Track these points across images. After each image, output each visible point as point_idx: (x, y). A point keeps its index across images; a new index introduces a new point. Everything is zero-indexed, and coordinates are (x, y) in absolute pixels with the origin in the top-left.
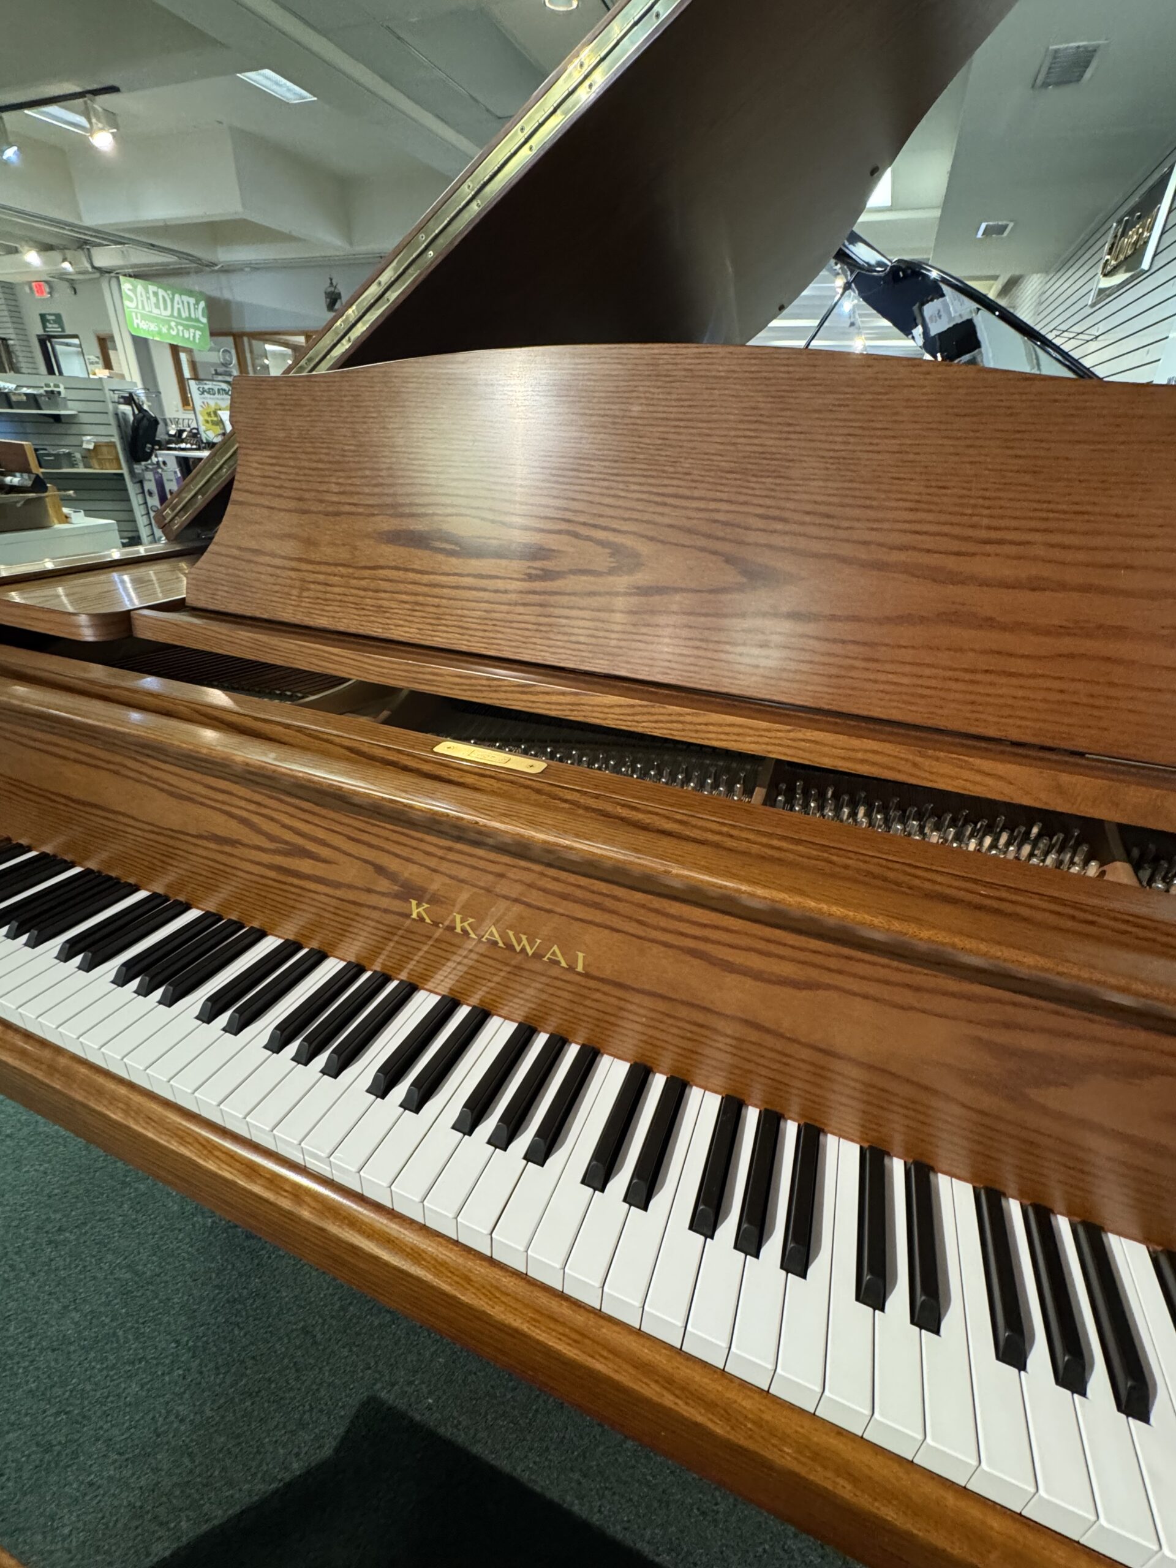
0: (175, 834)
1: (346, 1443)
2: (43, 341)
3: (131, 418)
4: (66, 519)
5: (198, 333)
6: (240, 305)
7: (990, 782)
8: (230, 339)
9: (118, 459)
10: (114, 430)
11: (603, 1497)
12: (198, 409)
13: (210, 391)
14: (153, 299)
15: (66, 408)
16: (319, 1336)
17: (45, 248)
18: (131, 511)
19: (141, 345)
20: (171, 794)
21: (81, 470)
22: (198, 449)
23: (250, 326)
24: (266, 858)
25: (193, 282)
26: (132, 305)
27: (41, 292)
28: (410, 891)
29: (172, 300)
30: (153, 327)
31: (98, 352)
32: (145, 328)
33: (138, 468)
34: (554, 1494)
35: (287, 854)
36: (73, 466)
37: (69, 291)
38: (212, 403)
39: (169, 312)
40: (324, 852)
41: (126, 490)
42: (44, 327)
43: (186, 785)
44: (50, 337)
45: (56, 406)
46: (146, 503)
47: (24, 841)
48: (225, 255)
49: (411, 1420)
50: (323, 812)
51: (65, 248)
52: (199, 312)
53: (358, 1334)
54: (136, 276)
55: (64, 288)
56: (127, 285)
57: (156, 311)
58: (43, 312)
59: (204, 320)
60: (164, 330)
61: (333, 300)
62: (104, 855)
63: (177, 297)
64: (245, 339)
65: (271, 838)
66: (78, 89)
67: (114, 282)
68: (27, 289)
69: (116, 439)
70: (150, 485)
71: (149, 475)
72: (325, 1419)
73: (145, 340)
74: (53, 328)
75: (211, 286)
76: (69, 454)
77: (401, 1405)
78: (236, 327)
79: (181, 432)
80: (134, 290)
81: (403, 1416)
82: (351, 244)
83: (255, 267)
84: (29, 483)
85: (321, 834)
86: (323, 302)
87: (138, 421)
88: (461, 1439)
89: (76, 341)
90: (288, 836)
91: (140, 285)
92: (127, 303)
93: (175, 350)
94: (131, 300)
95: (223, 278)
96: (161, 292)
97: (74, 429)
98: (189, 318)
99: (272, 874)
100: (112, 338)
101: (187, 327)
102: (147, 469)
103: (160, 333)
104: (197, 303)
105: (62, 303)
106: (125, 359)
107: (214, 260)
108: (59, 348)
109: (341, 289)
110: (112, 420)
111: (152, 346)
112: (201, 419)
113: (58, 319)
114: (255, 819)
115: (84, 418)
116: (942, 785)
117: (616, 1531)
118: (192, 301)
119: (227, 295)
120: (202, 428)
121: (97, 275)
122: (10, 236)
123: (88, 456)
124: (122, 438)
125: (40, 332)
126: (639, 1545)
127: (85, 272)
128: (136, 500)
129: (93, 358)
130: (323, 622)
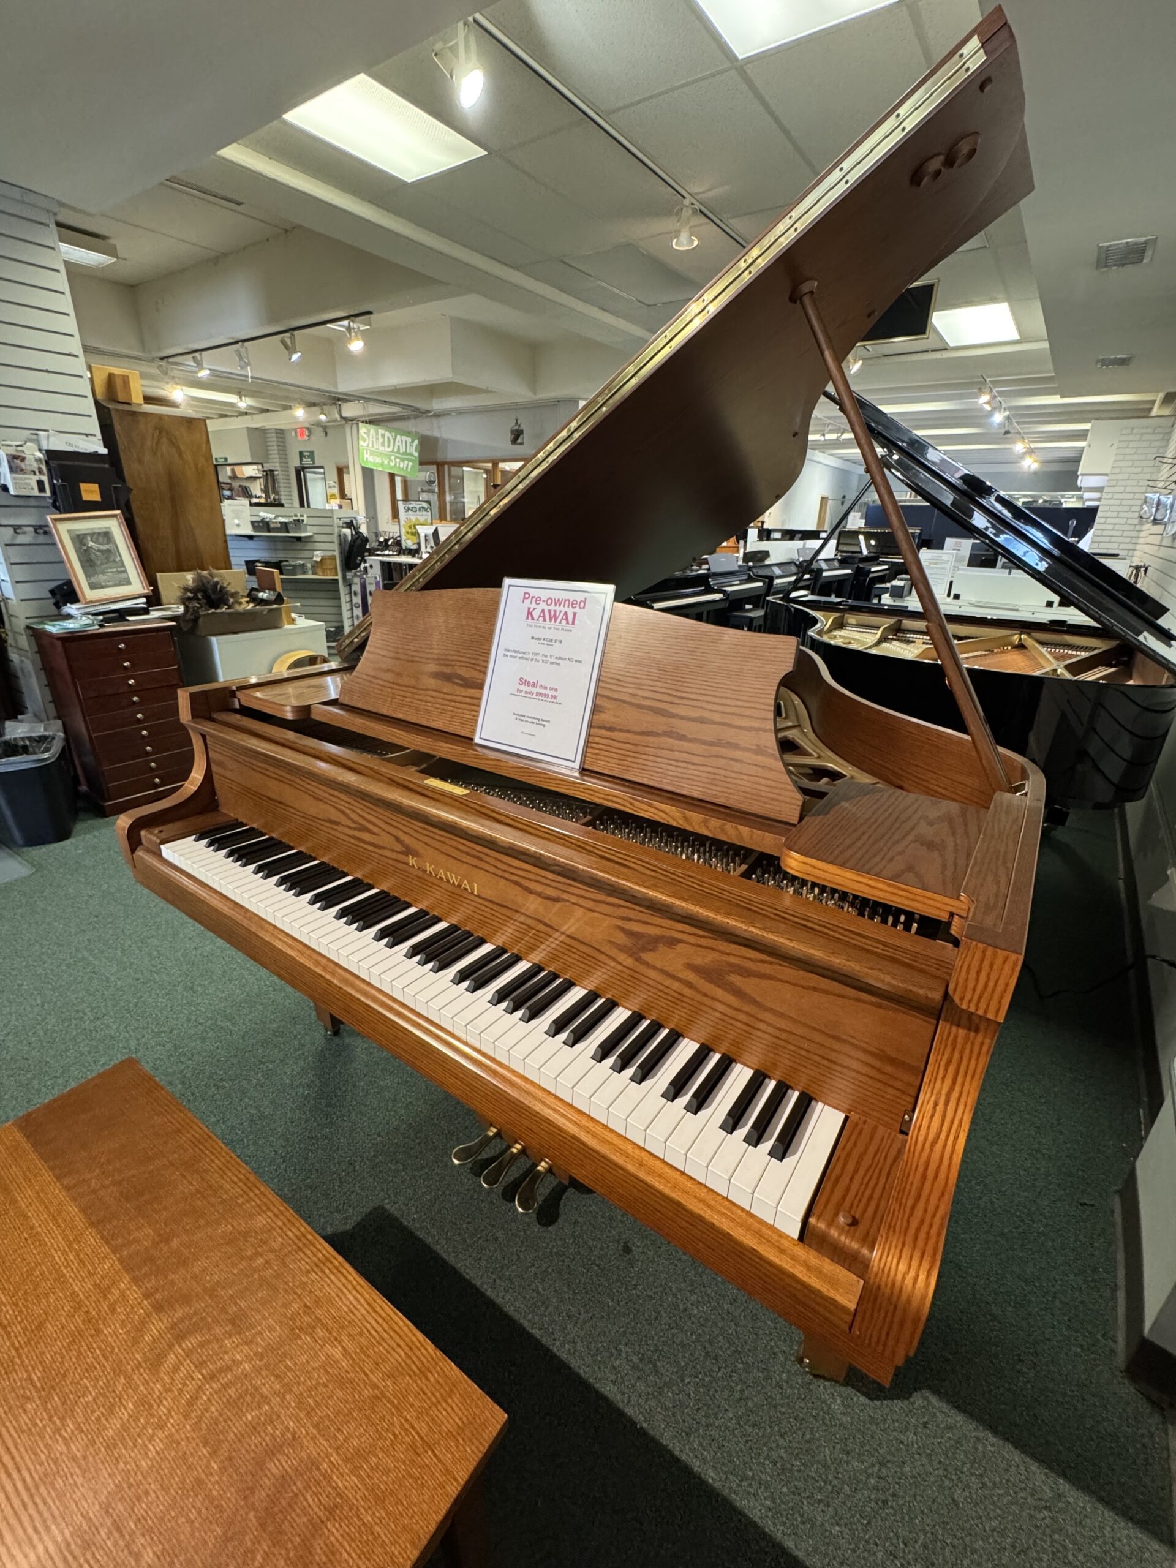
0: (314, 818)
1: (361, 1226)
2: (298, 472)
3: (350, 538)
4: (293, 621)
5: (411, 464)
6: (446, 441)
7: (661, 814)
8: (435, 467)
9: (336, 568)
10: (336, 547)
11: (507, 1291)
12: (402, 522)
13: (413, 510)
14: (381, 440)
15: (306, 531)
16: (357, 1167)
17: (311, 405)
18: (340, 607)
19: (368, 474)
20: (315, 798)
21: (310, 576)
22: (399, 554)
23: (451, 455)
24: (351, 832)
25: (411, 425)
26: (365, 444)
27: (302, 434)
28: (409, 851)
29: (394, 440)
30: (378, 460)
31: (336, 479)
32: (372, 461)
33: (349, 575)
34: (478, 1283)
35: (359, 830)
36: (304, 573)
37: (322, 434)
38: (413, 518)
39: (391, 449)
40: (375, 830)
41: (338, 591)
42: (301, 460)
43: (320, 793)
44: (304, 468)
45: (299, 530)
46: (351, 601)
47: (244, 821)
48: (437, 405)
49: (401, 1223)
50: (375, 808)
51: (325, 404)
52: (413, 449)
53: (381, 1172)
54: (370, 422)
55: (319, 432)
56: (363, 429)
57: (382, 448)
58: (301, 449)
59: (416, 454)
60: (386, 462)
61: (517, 436)
62: (281, 830)
63: (398, 437)
64: (446, 467)
65: (354, 822)
66: (346, 315)
67: (355, 426)
68: (293, 434)
69: (337, 554)
70: (356, 588)
71: (357, 580)
72: (351, 1210)
73: (371, 470)
74: (307, 462)
75: (425, 427)
76: (303, 565)
77: (397, 1214)
78: (440, 457)
79: (386, 541)
80: (368, 434)
81: (396, 1219)
82: (535, 394)
83: (460, 412)
84: (273, 598)
85: (374, 820)
86: (509, 437)
87: (354, 540)
88: (429, 1240)
89: (322, 470)
90: (361, 821)
91: (372, 429)
92: (361, 443)
93: (392, 477)
94: (364, 441)
95: (435, 421)
96: (387, 434)
97: (309, 546)
98: (406, 453)
99: (352, 841)
100: (347, 467)
101: (402, 460)
102: (355, 575)
103: (382, 464)
104: (413, 442)
105: (317, 444)
106: (355, 485)
107: (429, 408)
108: (309, 475)
109: (523, 427)
110: (336, 539)
111: (376, 474)
112: (403, 531)
113: (312, 455)
114: (348, 811)
115: (317, 538)
116: (643, 814)
117: (509, 1309)
118: (409, 440)
119: (436, 434)
120: (404, 538)
121: (343, 422)
122: (286, 398)
123: (316, 566)
124: (341, 553)
125: (297, 464)
126: (521, 1321)
127: (336, 421)
128: (344, 598)
129: (332, 483)
130: (401, 716)
